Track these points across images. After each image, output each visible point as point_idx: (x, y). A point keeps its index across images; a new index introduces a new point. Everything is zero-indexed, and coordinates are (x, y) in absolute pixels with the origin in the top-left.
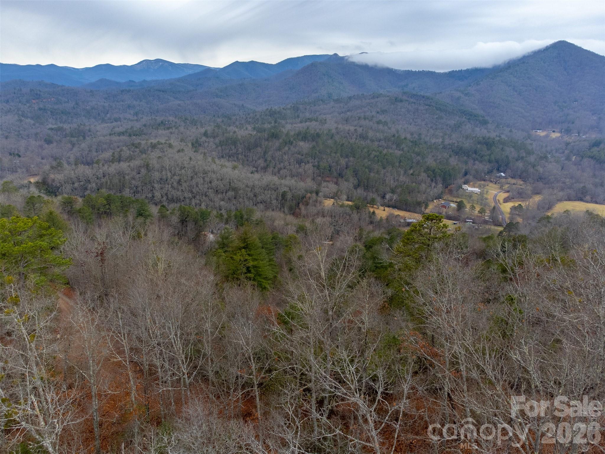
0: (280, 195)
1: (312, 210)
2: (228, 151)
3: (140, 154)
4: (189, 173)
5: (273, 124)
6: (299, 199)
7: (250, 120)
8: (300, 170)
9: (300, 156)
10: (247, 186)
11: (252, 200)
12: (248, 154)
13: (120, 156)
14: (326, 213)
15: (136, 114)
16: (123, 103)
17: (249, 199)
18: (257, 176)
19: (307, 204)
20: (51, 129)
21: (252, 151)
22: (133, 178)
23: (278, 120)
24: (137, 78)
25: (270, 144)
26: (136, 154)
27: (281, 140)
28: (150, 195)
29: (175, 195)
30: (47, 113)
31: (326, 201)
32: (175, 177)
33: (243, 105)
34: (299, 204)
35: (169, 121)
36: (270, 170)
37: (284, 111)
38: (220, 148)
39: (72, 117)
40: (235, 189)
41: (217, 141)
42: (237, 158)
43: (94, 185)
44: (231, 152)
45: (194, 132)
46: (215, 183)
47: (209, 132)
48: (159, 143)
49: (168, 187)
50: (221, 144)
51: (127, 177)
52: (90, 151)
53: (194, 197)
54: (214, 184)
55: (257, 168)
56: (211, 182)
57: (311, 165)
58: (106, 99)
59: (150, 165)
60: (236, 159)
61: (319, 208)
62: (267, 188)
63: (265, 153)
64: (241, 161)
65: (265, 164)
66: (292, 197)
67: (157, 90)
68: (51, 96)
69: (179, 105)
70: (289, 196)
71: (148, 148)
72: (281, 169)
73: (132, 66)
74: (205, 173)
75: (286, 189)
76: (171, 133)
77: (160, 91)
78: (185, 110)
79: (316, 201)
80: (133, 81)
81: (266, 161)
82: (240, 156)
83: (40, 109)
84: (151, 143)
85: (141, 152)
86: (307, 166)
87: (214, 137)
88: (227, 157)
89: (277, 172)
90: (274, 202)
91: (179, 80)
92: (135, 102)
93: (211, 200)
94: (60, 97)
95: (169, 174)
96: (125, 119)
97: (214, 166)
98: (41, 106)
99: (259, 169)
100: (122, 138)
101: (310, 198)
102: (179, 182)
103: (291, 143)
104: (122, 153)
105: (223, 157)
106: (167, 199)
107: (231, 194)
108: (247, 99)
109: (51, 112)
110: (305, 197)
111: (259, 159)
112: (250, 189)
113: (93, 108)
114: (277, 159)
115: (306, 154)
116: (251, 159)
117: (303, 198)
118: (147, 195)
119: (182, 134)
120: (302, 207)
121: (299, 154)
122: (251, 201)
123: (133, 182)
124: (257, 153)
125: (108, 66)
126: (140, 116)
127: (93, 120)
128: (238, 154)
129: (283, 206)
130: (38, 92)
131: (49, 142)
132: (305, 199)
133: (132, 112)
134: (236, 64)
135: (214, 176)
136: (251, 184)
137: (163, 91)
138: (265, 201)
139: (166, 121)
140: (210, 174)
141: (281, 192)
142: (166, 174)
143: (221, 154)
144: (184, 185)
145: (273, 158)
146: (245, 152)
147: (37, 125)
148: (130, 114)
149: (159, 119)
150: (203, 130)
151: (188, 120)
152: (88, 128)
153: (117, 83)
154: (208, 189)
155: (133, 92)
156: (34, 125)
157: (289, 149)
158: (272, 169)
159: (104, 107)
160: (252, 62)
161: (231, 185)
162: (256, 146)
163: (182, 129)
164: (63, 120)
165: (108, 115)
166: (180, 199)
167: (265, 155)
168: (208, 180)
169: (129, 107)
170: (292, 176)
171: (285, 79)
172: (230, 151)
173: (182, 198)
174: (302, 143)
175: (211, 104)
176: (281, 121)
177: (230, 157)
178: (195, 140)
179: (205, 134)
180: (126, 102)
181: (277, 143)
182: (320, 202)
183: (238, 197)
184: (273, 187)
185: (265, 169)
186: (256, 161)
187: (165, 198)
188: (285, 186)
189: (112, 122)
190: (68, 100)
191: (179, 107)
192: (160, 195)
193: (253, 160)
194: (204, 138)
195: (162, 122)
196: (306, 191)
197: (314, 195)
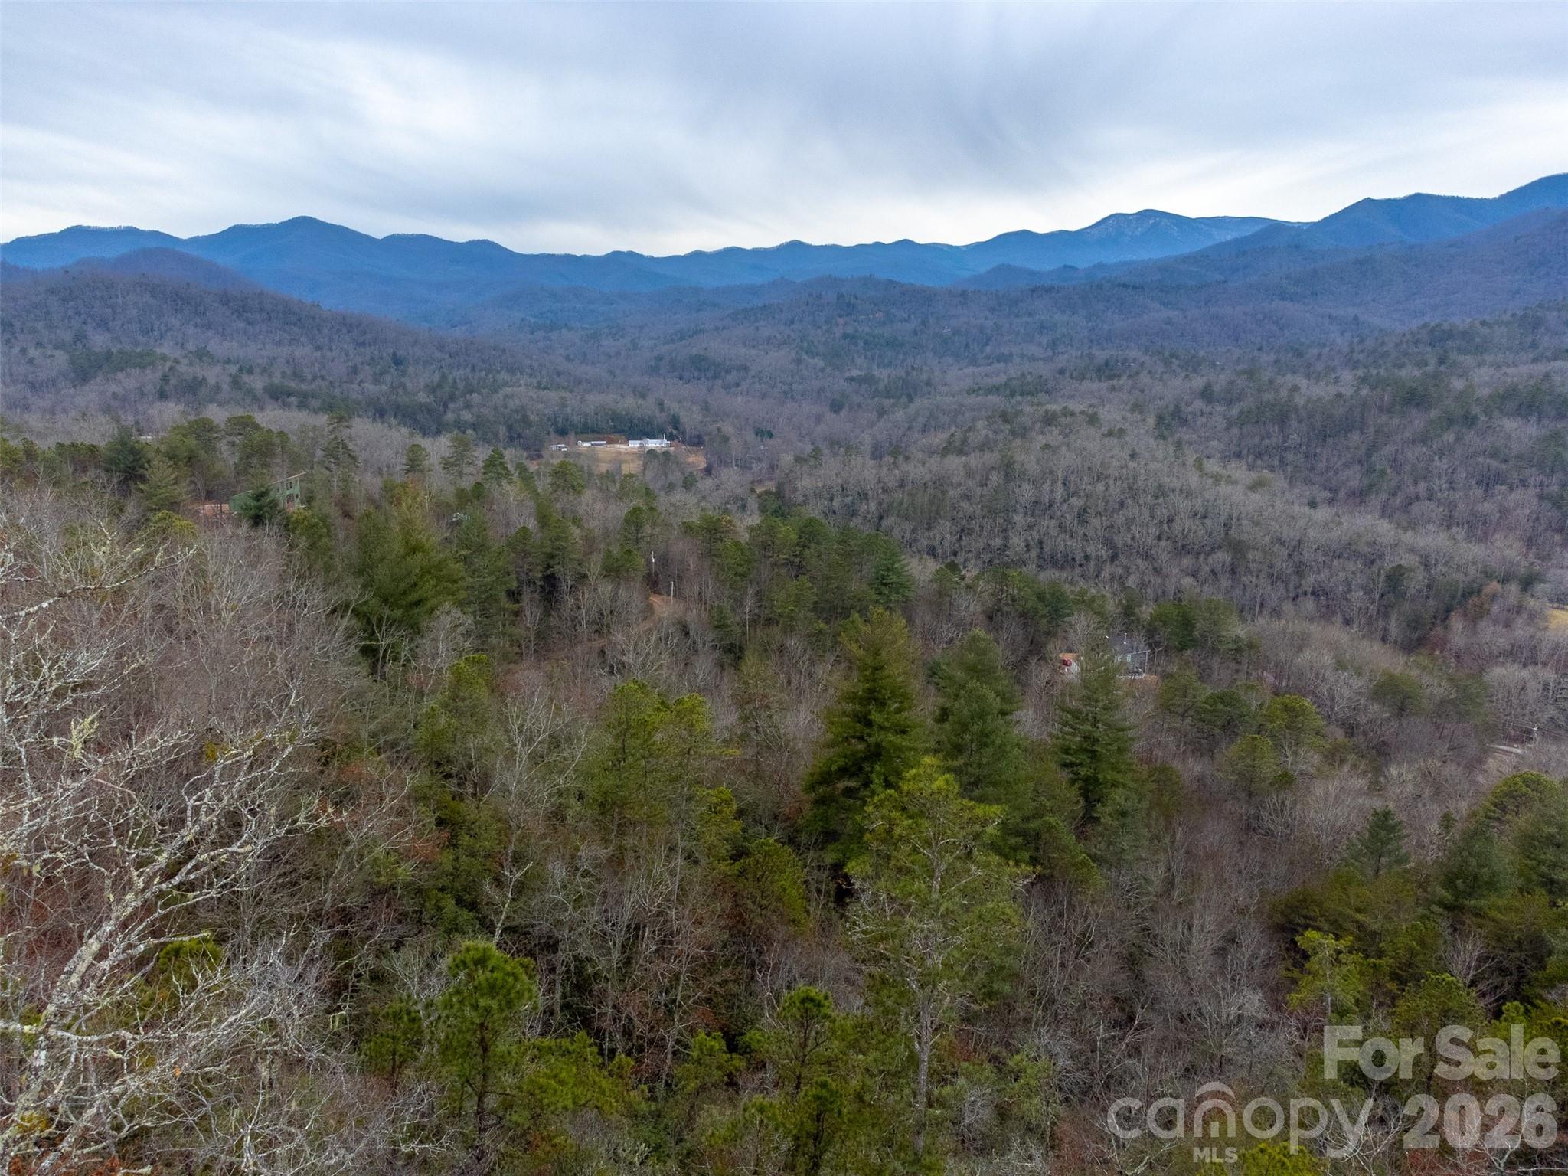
0: (1382, 578)
1: (1491, 635)
2: (1257, 440)
3: (1011, 438)
4: (1116, 490)
5: (1430, 368)
6: (1453, 597)
7: (1361, 357)
8: (1486, 505)
9: (1495, 464)
10: (1280, 541)
11: (1286, 583)
12: (1318, 451)
13: (964, 441)
14: (1545, 652)
15: (1054, 344)
16: (1029, 319)
17: (1274, 579)
18: (1323, 513)
19: (1481, 613)
20: (852, 379)
21: (1330, 441)
22: (966, 497)
23: (1453, 356)
24: (1083, 260)
25: (1396, 421)
26: (1000, 437)
27: (1434, 414)
28: (998, 542)
29: (1061, 547)
30: (856, 344)
31: (1557, 613)
32: (1074, 501)
33: (1356, 318)
34: (1448, 611)
35: (1125, 360)
36: (1376, 500)
37: (1486, 331)
38: (1235, 431)
39: (905, 354)
40: (1238, 548)
41: (1235, 411)
42: (1282, 461)
43: (873, 506)
44: (1266, 442)
45: (1173, 388)
46: (1184, 523)
47: (1216, 389)
48: (1067, 412)
49: (1048, 524)
50: (1243, 419)
51: (951, 493)
52: (910, 428)
53: (1114, 558)
54: (1177, 526)
55: (1334, 491)
56: (1170, 521)
57: (1533, 491)
58: (992, 310)
59: (1016, 466)
60: (1276, 463)
61: (1521, 631)
62: (1345, 551)
63: (1373, 448)
64: (1289, 469)
65: (1366, 481)
66: (1429, 586)
67: (1119, 285)
68: (876, 308)
69: (1169, 321)
70: (1416, 582)
71: (1034, 423)
72: (1418, 498)
73: (1080, 232)
74: (1161, 492)
75: (1407, 560)
76: (1113, 389)
77: (1125, 286)
78: (1182, 335)
79: (1519, 609)
80: (1071, 267)
81: (1370, 471)
82: (1290, 456)
83: (845, 336)
84: (1047, 412)
85: (1013, 433)
86: (1517, 495)
87: (1230, 403)
88: (1251, 457)
89: (1401, 510)
90: (1357, 595)
91: (1185, 259)
92: (1057, 317)
93: (1157, 571)
94: (893, 311)
95: (1060, 492)
96: (1023, 356)
97: (1193, 479)
98: (850, 330)
99: (1342, 494)
100: (993, 399)
101: (1494, 597)
102: (1082, 516)
103: (1469, 421)
104: (971, 434)
105: (1238, 455)
106: (1040, 557)
107: (1222, 557)
108: (1374, 300)
109: (866, 342)
110: (1479, 592)
111: (1346, 466)
112: (1285, 552)
113: (956, 332)
114: (1408, 468)
115: (1520, 457)
116: (1321, 465)
117: (1471, 594)
118: (991, 542)
119: (1142, 391)
120: (1457, 623)
121: (1492, 456)
122: (1281, 586)
123: (965, 505)
124: (1348, 448)
125: (1025, 235)
126: (1061, 348)
127: (951, 360)
128: (1286, 449)
129: (1385, 612)
130: (853, 300)
131: (836, 407)
132: (1474, 600)
133: (1045, 340)
134: (1367, 205)
135: (1184, 504)
136: (1291, 534)
137: (1134, 288)
138: (1328, 590)
139: (1117, 361)
140: (1173, 498)
141: (1388, 567)
142: (1052, 491)
143: (1234, 448)
144: (1095, 522)
145: (1396, 464)
146: (1308, 444)
147: (829, 370)
148: (1040, 344)
149: (1101, 355)
150: (1199, 383)
151: (1177, 358)
152: (924, 377)
153: (1032, 273)
154: (1159, 538)
155: (1058, 292)
156: (822, 370)
157: (1458, 440)
158: (1384, 496)
159: (981, 329)
160: (1418, 198)
161: (1231, 532)
162: (1348, 426)
163: (1144, 379)
164: (886, 361)
165: (988, 349)
166: (1074, 559)
167: (1369, 456)
168: (1162, 513)
169: (1043, 327)
170: (1448, 522)
171: (1517, 239)
172: (1263, 439)
173: (1079, 556)
174: (1510, 424)
175: (1260, 316)
176: (1461, 358)
177: (1259, 455)
178: (1171, 407)
179: (1207, 394)
180: (1037, 317)
181: (1418, 421)
182: (1533, 616)
183: (1241, 570)
184: (1368, 550)
185: (1359, 496)
186: (1336, 473)
187: (1033, 554)
188: (1412, 550)
189: (990, 364)
190: (909, 316)
191: (1169, 327)
192: (1023, 544)
193: (1328, 469)
194: (1199, 404)
195: (1107, 363)
196: (1488, 574)
197: (1514, 588)
